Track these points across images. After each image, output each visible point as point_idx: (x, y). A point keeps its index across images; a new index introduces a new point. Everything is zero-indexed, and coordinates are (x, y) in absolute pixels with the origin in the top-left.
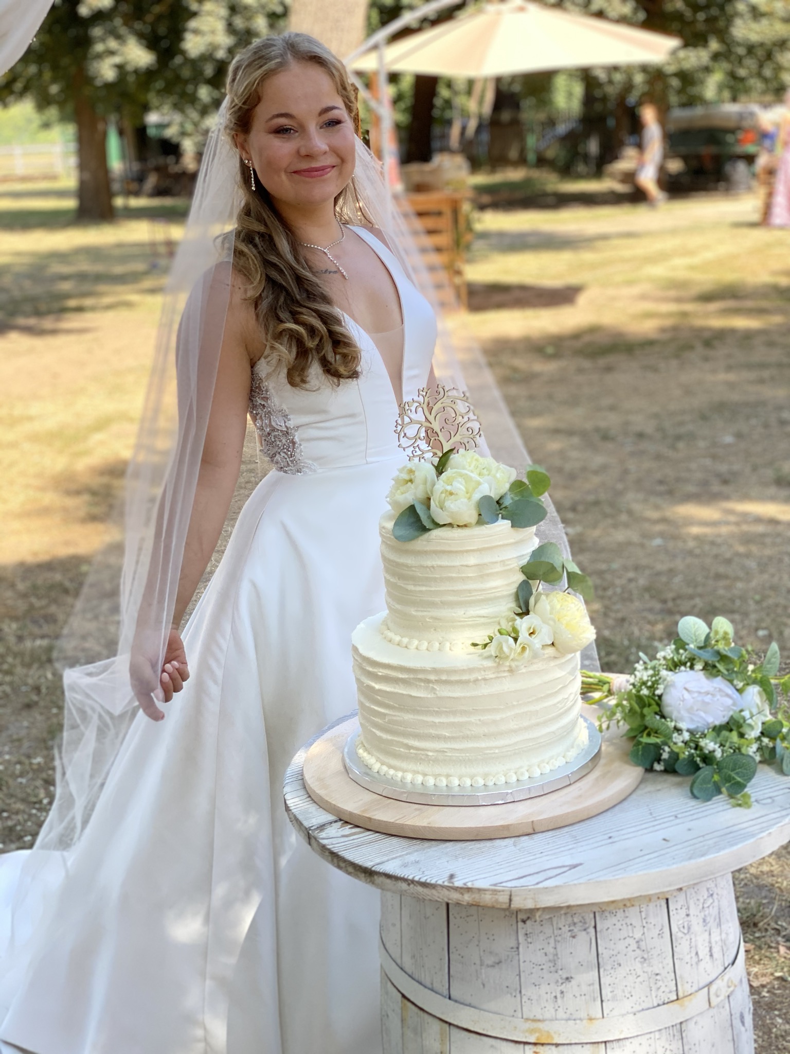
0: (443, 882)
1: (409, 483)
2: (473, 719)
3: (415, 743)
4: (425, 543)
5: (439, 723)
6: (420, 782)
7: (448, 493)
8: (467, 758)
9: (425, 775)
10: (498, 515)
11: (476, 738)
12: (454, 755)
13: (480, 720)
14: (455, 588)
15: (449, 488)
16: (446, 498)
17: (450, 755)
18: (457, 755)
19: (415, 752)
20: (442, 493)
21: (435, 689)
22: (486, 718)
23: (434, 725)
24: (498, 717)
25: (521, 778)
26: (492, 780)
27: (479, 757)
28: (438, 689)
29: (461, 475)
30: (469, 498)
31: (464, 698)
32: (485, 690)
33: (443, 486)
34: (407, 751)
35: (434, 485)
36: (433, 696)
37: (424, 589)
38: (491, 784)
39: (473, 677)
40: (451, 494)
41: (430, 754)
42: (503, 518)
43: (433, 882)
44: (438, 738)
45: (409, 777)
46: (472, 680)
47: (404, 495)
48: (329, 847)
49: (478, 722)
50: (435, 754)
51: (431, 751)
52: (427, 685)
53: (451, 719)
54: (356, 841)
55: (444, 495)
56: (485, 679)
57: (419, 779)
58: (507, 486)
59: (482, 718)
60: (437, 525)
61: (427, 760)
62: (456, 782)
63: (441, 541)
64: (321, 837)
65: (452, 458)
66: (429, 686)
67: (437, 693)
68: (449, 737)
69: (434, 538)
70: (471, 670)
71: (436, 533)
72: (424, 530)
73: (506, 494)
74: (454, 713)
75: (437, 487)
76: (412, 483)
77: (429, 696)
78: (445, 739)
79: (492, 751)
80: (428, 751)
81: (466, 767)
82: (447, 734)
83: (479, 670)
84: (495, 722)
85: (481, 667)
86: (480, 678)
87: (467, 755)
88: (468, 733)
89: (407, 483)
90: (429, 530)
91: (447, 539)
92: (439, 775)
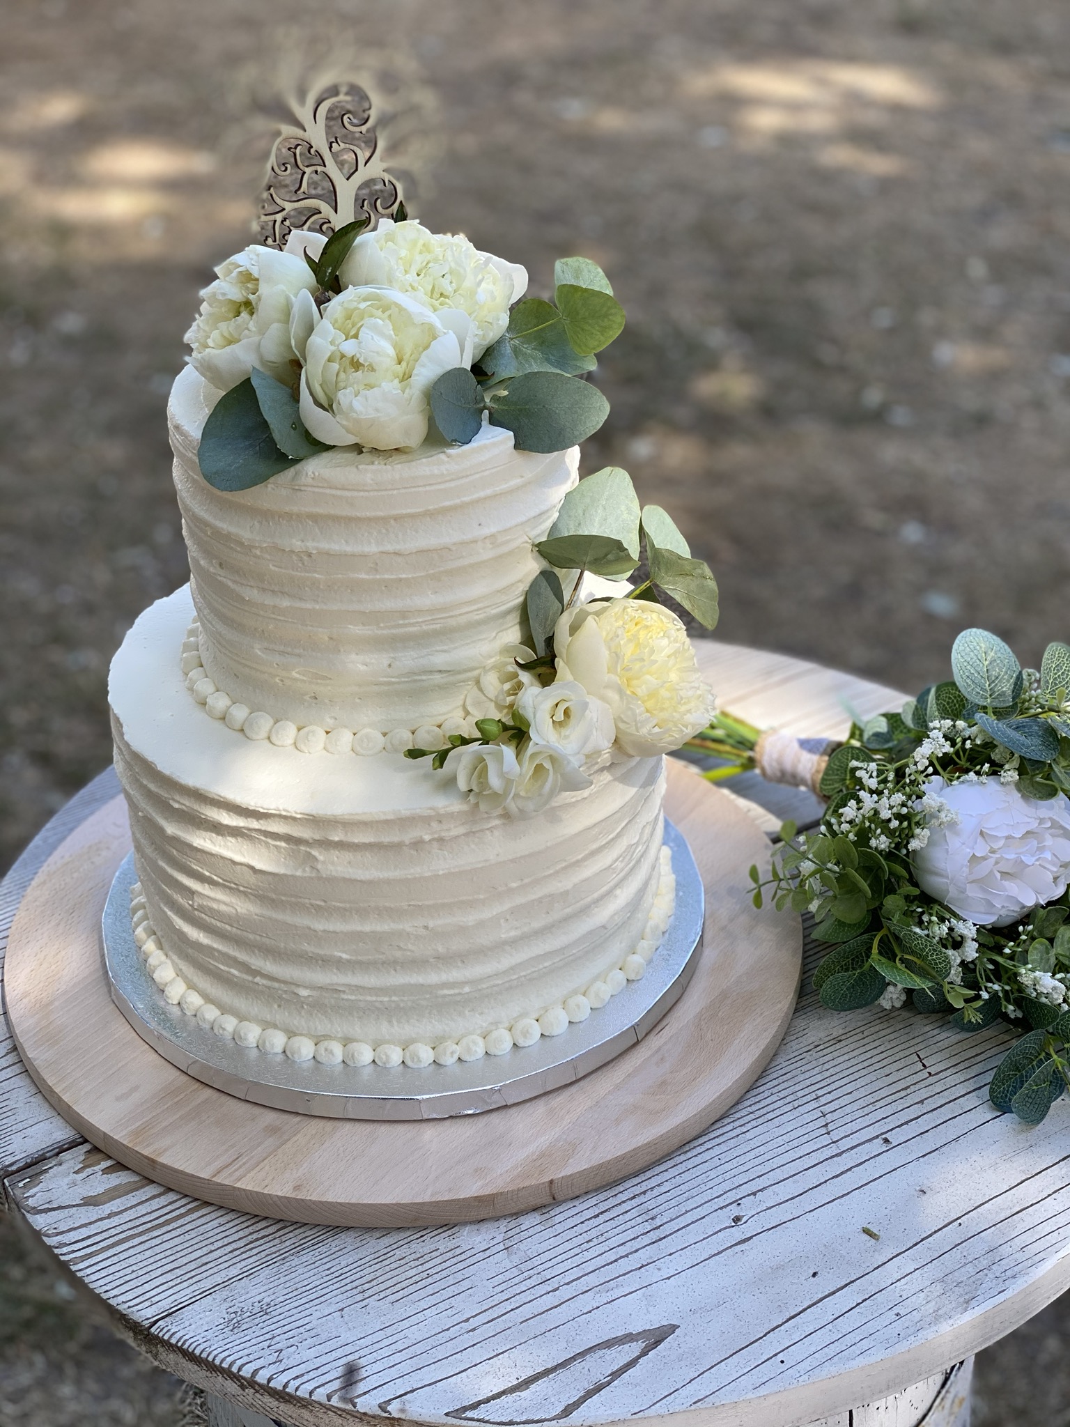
0: (329, 1397)
1: (244, 315)
2: (407, 926)
3: (269, 967)
4: (284, 492)
5: (324, 931)
6: (279, 1049)
7: (346, 362)
8: (393, 1005)
9: (291, 1034)
10: (481, 411)
11: (417, 964)
12: (361, 998)
13: (426, 927)
14: (368, 607)
15: (349, 348)
16: (342, 375)
17: (353, 997)
18: (369, 998)
19: (265, 982)
20: (329, 360)
21: (315, 858)
22: (440, 922)
23: (312, 935)
24: (470, 918)
25: (521, 1043)
26: (452, 1053)
27: (424, 1003)
28: (321, 858)
29: (386, 307)
30: (406, 377)
31: (388, 882)
32: (440, 863)
33: (332, 343)
34: (250, 978)
35: (310, 329)
36: (308, 873)
37: (285, 603)
38: (449, 1060)
39: (408, 836)
40: (356, 365)
41: (304, 993)
42: (494, 422)
43: (303, 1393)
44: (326, 962)
45: (252, 1033)
46: (407, 842)
47: (228, 349)
48: (50, 1241)
49: (422, 932)
50: (314, 993)
51: (306, 987)
52: (295, 847)
53: (355, 926)
54: (115, 1221)
55: (335, 366)
56: (441, 840)
57: (278, 1041)
58: (505, 320)
59: (431, 924)
60: (319, 447)
61: (297, 1003)
62: (365, 1054)
63: (328, 491)
64: (31, 1202)
65: (361, 245)
66: (299, 851)
67: (319, 866)
68: (349, 961)
69: (310, 481)
70: (404, 822)
71: (315, 468)
72: (282, 461)
73: (500, 342)
74: (363, 913)
75: (315, 339)
76: (252, 313)
77: (299, 873)
78: (339, 964)
79: (456, 991)
80: (298, 986)
81: (390, 1022)
82: (344, 956)
83: (425, 820)
84: (462, 930)
85: (432, 813)
86: (427, 838)
87: (394, 998)
88: (398, 954)
89: (238, 314)
90: (295, 462)
91: (343, 489)
92: (327, 1037)
